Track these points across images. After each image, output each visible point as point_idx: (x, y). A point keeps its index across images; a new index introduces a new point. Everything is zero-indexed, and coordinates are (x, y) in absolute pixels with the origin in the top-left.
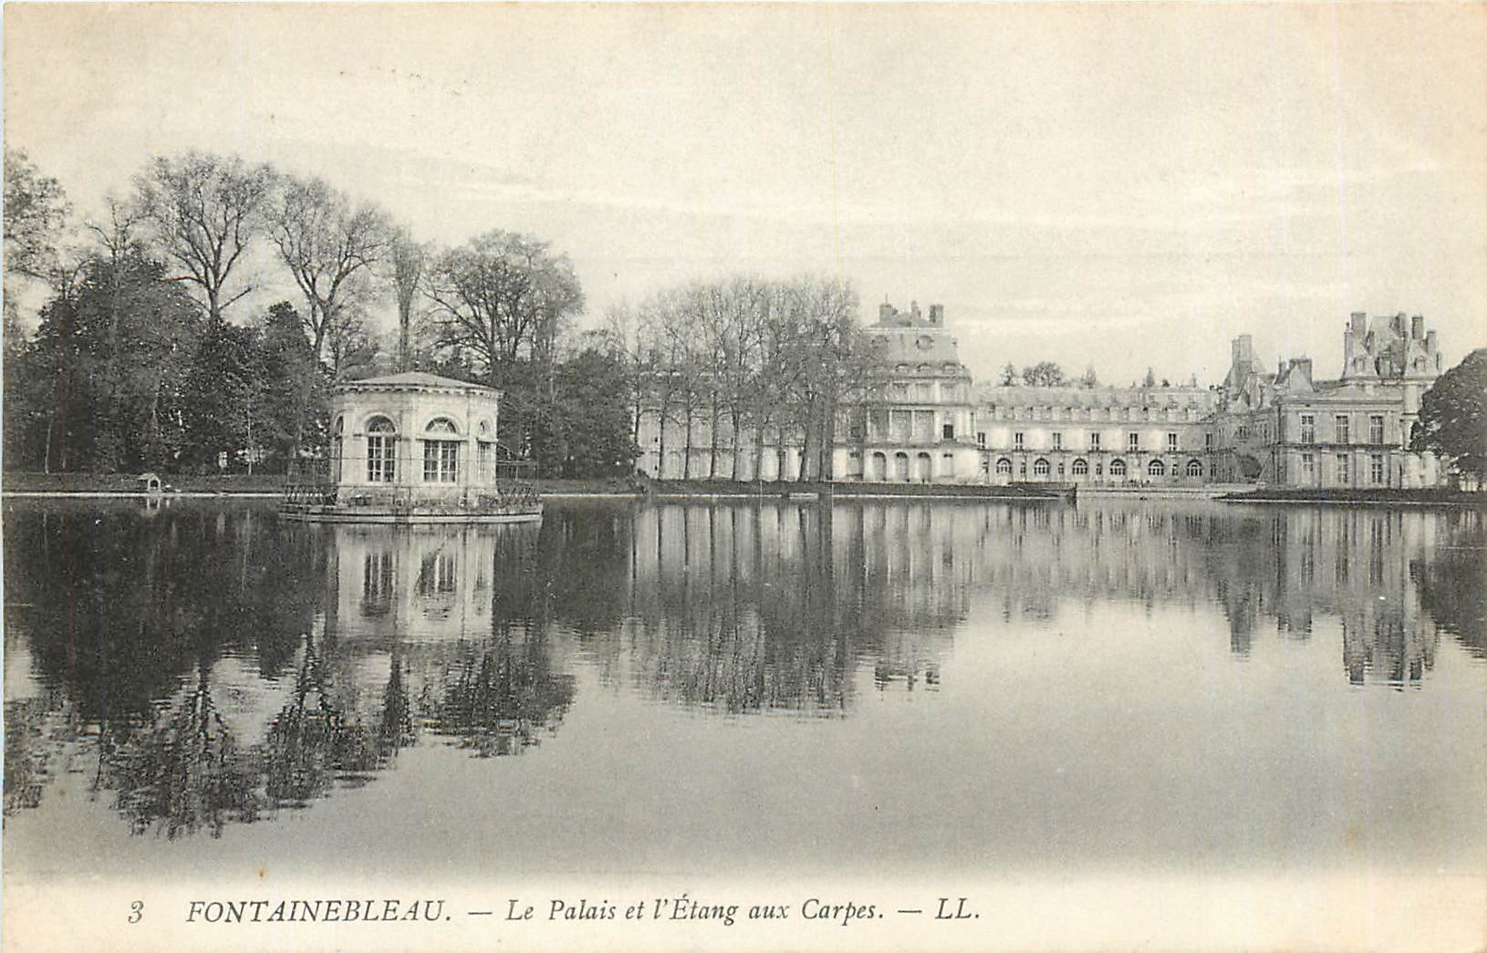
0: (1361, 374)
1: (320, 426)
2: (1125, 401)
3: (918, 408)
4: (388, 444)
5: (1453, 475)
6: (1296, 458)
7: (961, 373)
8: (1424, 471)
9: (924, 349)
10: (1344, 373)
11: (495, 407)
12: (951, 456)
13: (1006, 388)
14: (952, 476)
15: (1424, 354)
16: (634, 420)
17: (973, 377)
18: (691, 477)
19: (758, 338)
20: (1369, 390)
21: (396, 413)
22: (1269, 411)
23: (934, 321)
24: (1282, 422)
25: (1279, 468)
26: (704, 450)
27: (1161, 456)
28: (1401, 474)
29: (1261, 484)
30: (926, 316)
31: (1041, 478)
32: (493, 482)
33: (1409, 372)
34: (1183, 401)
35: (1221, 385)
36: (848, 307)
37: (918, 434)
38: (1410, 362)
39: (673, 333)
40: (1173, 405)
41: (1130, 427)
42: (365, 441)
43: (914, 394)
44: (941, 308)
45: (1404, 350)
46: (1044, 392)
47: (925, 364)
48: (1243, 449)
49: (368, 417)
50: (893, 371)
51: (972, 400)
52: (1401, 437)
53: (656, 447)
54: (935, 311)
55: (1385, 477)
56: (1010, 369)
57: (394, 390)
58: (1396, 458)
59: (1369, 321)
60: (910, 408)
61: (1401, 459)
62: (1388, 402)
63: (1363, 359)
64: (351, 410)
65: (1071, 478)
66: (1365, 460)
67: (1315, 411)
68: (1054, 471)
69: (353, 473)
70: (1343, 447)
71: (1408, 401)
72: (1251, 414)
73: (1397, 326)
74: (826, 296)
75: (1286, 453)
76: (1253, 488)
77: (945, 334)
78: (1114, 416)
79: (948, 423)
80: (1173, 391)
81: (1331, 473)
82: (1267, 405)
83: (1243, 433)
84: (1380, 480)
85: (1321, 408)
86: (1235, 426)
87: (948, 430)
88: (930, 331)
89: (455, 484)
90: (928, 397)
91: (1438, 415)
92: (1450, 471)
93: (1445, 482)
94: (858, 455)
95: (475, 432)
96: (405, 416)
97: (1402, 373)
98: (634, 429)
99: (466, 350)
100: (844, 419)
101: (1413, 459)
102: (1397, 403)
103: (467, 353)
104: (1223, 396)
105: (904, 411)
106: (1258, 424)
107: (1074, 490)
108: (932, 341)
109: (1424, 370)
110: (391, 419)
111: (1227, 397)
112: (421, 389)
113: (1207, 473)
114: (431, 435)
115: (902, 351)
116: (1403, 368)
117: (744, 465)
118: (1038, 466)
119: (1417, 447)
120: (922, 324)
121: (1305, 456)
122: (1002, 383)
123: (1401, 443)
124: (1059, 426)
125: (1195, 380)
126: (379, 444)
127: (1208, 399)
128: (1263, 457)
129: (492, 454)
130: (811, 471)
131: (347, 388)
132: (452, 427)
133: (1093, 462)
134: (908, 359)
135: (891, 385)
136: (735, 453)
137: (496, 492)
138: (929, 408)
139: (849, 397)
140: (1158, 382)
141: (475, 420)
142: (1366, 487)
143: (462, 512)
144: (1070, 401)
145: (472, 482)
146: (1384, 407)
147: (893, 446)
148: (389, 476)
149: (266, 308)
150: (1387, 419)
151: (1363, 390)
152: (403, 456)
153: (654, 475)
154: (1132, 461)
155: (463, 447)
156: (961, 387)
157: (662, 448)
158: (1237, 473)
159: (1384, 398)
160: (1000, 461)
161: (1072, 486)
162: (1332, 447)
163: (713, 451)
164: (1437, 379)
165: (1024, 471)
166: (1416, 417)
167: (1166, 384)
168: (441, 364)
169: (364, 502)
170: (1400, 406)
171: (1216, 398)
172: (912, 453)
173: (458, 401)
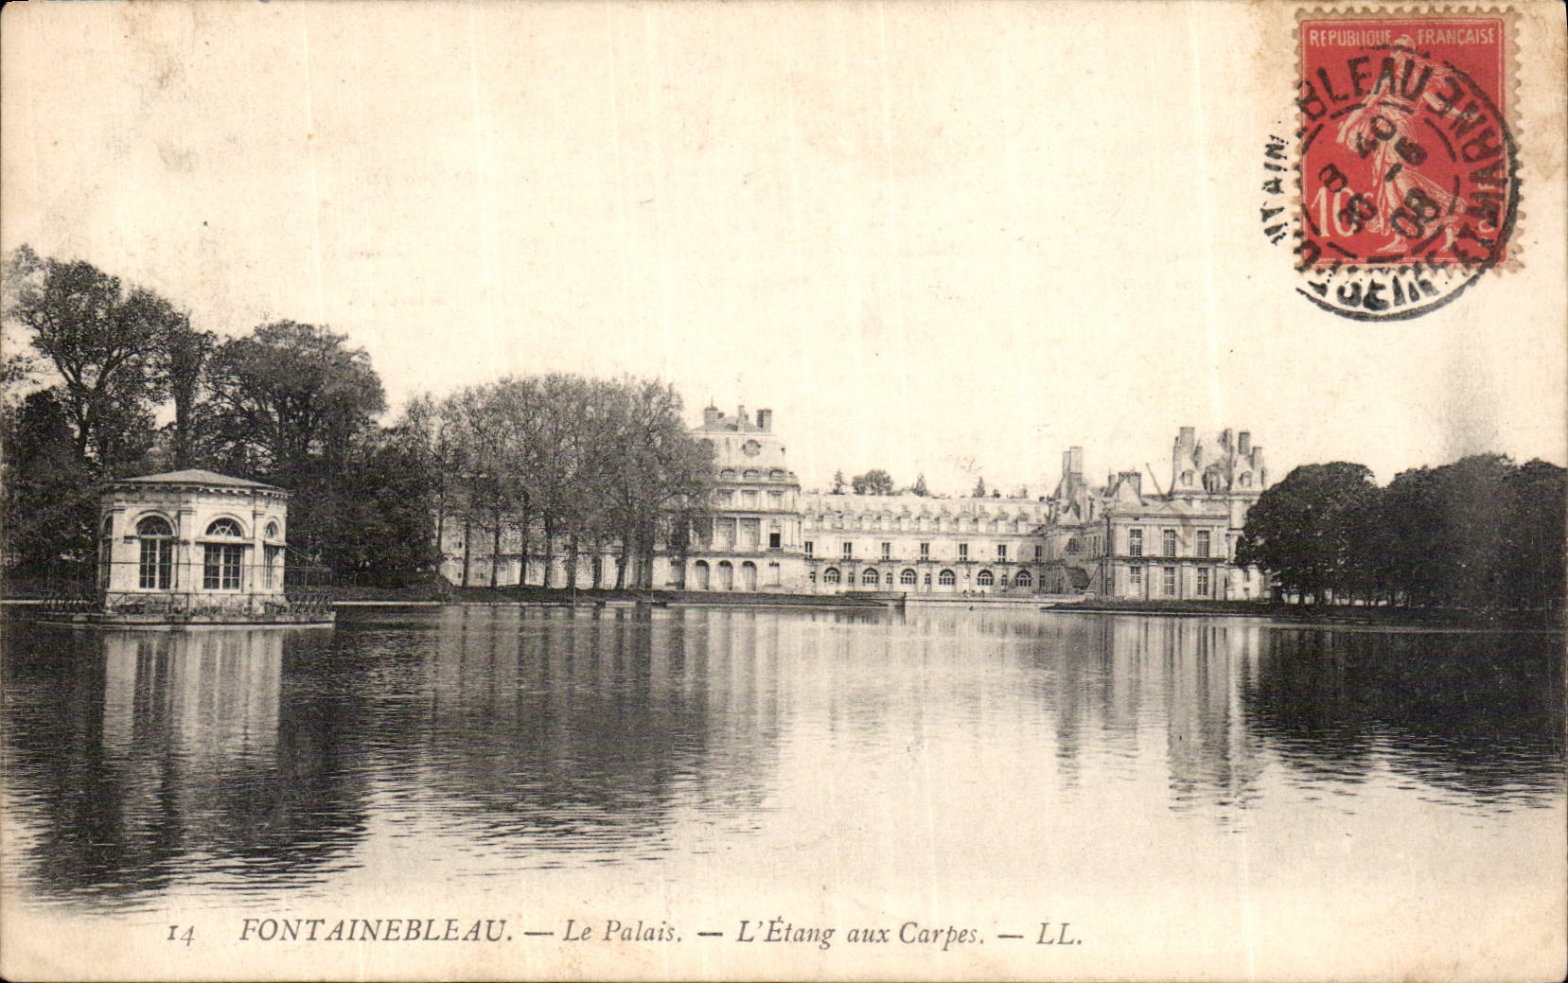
0: (1189, 488)
1: (84, 528)
2: (956, 511)
3: (744, 516)
4: (162, 548)
5: (1276, 588)
6: (1123, 571)
7: (789, 480)
8: (1248, 584)
9: (751, 455)
10: (1173, 486)
11: (284, 509)
12: (778, 565)
13: (836, 496)
14: (778, 586)
15: (1249, 469)
16: (437, 523)
17: (801, 483)
18: (498, 584)
19: (573, 439)
20: (1196, 504)
21: (173, 514)
22: (1098, 524)
23: (762, 426)
24: (1110, 534)
25: (1107, 580)
26: (513, 557)
27: (991, 566)
28: (1226, 586)
29: (1089, 595)
30: (753, 420)
31: (870, 588)
32: (280, 590)
33: (1236, 487)
34: (1013, 510)
35: (1051, 496)
36: (671, 410)
37: (743, 541)
38: (1236, 477)
39: (481, 432)
40: (1004, 516)
41: (959, 537)
42: (137, 545)
43: (740, 501)
44: (769, 412)
45: (1230, 464)
46: (872, 502)
47: (752, 471)
48: (1073, 561)
49: (139, 518)
50: (718, 477)
51: (801, 507)
52: (1227, 551)
53: (460, 552)
54: (763, 415)
55: (1210, 590)
56: (839, 477)
57: (170, 488)
58: (1222, 572)
59: (1197, 435)
60: (735, 515)
61: (1227, 572)
62: (1215, 517)
63: (1191, 474)
64: (122, 510)
65: (900, 588)
66: (1191, 573)
67: (1145, 525)
68: (883, 580)
69: (125, 579)
70: (1170, 562)
71: (1233, 517)
72: (1081, 528)
73: (1224, 440)
74: (648, 397)
75: (1113, 565)
76: (1081, 599)
77: (772, 438)
78: (944, 526)
79: (775, 531)
80: (1004, 502)
81: (1157, 583)
82: (1096, 518)
83: (1073, 547)
84: (1206, 593)
85: (1147, 521)
86: (1065, 538)
87: (775, 539)
88: (757, 436)
89: (238, 591)
90: (755, 505)
91: (1262, 530)
92: (1275, 584)
93: (1267, 595)
94: (679, 565)
95: (261, 536)
96: (183, 517)
97: (1228, 488)
98: (437, 533)
99: (250, 446)
100: (666, 525)
101: (1238, 574)
102: (1223, 518)
103: (251, 449)
104: (1053, 508)
105: (729, 519)
106: (1087, 536)
107: (903, 599)
108: (759, 446)
109: (1250, 485)
110: (169, 520)
111: (1057, 509)
112: (201, 488)
113: (1036, 585)
114: (213, 538)
115: (729, 455)
116: (1230, 483)
117: (556, 574)
118: (866, 576)
119: (1242, 562)
120: (749, 428)
121: (1132, 568)
122: (831, 491)
123: (1226, 556)
124: (887, 536)
125: (1025, 492)
126: (153, 548)
127: (1037, 511)
128: (1092, 568)
129: (280, 560)
130: (629, 579)
131: (117, 486)
132: (236, 530)
133: (922, 571)
134: (732, 465)
135: (715, 490)
136: (548, 559)
137: (284, 598)
138: (755, 516)
139: (669, 503)
140: (989, 492)
141: (262, 523)
142: (1192, 597)
143: (245, 620)
144: (899, 511)
145: (259, 587)
146: (1211, 522)
147: (717, 554)
148: (165, 583)
149: (23, 397)
150: (1213, 535)
151: (1190, 505)
152: (181, 561)
153: (457, 581)
154: (961, 572)
155: (248, 553)
156: (789, 494)
157: (467, 553)
158: (1067, 583)
159: (1212, 513)
160: (827, 571)
161: (900, 595)
162: (1159, 560)
163: (524, 558)
164: (1262, 495)
165: (852, 580)
166: (1241, 532)
167: (997, 495)
168: (223, 461)
169: (136, 609)
170: (1225, 523)
171: (1045, 509)
172: (737, 563)
173: (243, 502)
